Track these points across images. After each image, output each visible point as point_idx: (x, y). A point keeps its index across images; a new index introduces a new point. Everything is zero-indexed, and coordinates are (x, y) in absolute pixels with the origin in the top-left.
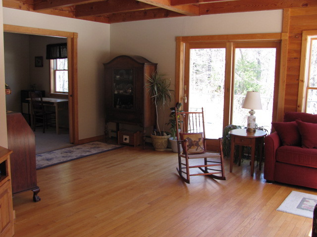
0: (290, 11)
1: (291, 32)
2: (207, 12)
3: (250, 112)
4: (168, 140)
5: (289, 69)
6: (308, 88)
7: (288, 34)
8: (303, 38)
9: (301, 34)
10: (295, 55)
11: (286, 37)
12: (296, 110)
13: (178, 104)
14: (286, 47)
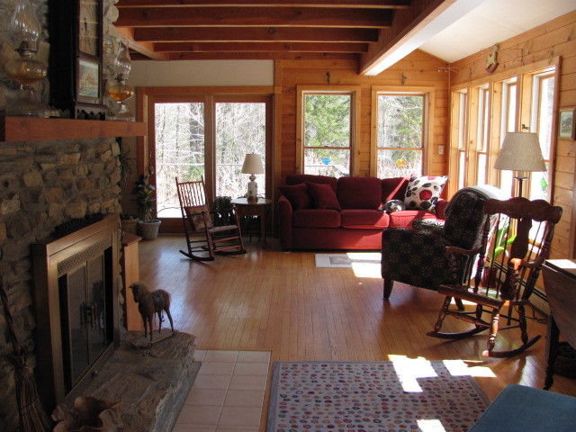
0: (283, 63)
1: (284, 86)
2: (182, 57)
3: (250, 178)
4: (138, 223)
5: (284, 126)
6: (304, 148)
7: (281, 88)
8: (298, 93)
9: (296, 89)
10: (289, 111)
11: (278, 91)
12: (295, 172)
13: (142, 177)
14: (279, 102)
